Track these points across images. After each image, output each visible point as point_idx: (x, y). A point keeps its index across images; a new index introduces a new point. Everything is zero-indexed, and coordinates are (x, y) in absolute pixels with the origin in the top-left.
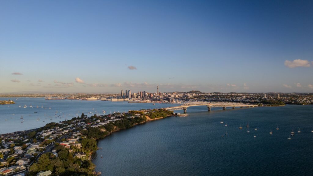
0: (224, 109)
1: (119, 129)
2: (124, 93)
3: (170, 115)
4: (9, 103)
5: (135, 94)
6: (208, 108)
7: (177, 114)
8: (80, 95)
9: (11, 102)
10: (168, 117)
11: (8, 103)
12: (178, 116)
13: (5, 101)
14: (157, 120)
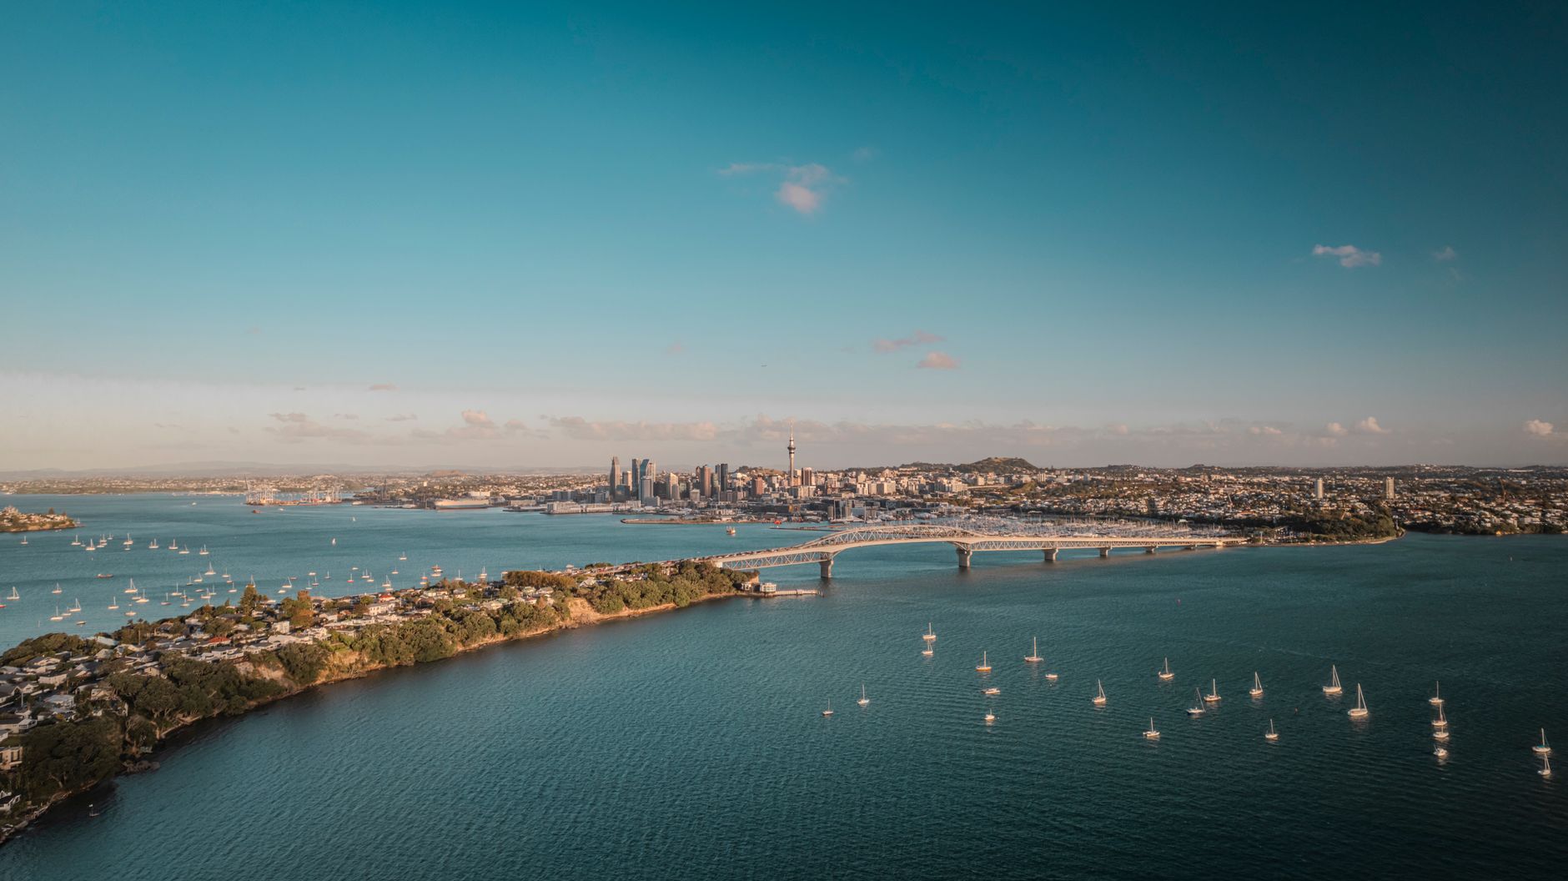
0: (1051, 560)
1: (374, 666)
2: (625, 474)
3: (724, 594)
4: (48, 526)
5: (674, 479)
6: (956, 557)
7: (762, 589)
8: (425, 484)
9: (59, 519)
10: (711, 602)
11: (44, 524)
12: (766, 596)
13: (29, 518)
14: (631, 620)
